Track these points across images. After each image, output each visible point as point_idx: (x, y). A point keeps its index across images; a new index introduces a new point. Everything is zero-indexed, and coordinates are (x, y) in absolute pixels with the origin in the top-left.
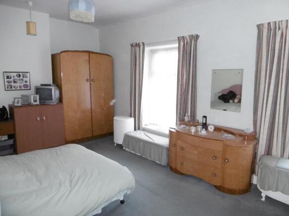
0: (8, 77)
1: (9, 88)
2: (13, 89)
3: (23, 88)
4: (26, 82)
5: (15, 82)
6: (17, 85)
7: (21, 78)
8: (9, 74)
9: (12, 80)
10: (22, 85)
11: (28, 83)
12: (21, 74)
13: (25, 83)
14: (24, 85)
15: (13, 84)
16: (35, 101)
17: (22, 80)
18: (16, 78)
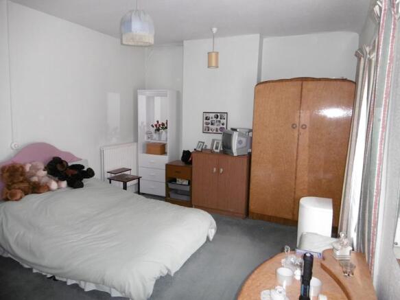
0: (207, 118)
1: (206, 130)
2: (210, 131)
3: (219, 132)
4: (223, 124)
5: (212, 124)
6: (214, 127)
7: (219, 119)
8: (208, 115)
9: (210, 121)
10: (219, 127)
11: (225, 126)
12: (219, 114)
13: (222, 126)
14: (221, 128)
15: (210, 126)
16: (217, 148)
17: (220, 121)
18: (214, 119)
